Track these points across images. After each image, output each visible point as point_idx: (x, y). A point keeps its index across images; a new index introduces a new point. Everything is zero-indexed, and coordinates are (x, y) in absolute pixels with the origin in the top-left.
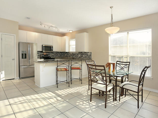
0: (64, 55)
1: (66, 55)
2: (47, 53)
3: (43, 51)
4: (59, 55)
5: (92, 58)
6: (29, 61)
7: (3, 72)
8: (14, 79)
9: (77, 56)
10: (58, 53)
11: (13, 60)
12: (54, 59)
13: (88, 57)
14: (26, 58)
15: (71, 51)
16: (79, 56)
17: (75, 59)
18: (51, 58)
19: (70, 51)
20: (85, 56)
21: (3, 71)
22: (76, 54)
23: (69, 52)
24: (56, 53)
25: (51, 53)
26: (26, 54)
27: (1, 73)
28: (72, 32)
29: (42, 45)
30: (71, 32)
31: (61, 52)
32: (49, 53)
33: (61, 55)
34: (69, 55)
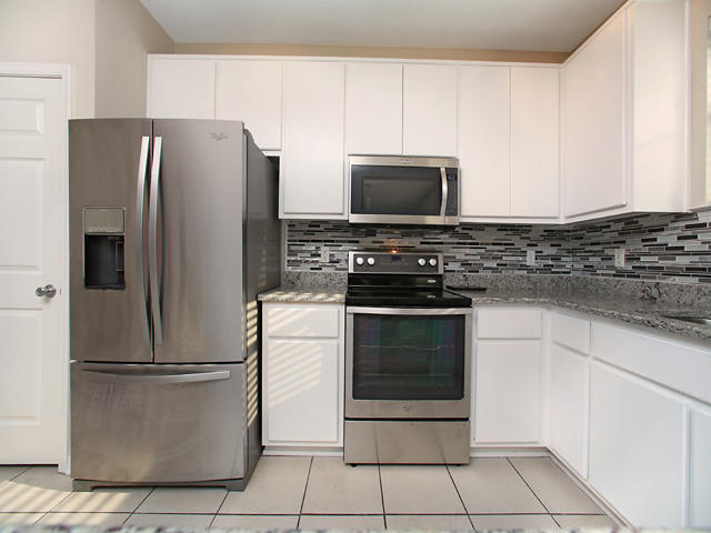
0: (595, 260)
1: (620, 254)
2: (413, 241)
4: (530, 260)
10: (520, 244)
31: (552, 234)
32: (429, 237)
33: (556, 258)
34: (682, 261)
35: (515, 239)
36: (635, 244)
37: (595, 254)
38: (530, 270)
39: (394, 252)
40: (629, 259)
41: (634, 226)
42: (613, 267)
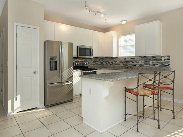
0: (107, 63)
1: (111, 62)
2: (83, 60)
3: (79, 57)
4: (99, 63)
5: (170, 66)
6: (61, 74)
7: (19, 97)
8: (35, 108)
9: (136, 63)
10: (98, 60)
11: (35, 73)
12: (96, 70)
13: (160, 65)
14: (56, 69)
15: (121, 56)
16: (140, 62)
17: (131, 68)
18: (89, 67)
19: (119, 56)
20: (153, 63)
21: (18, 95)
22: (132, 60)
23: (117, 58)
24: (95, 59)
25: (87, 59)
26: (56, 62)
27: (15, 99)
28: (126, 23)
29: (78, 47)
30: (124, 22)
31: (102, 58)
32: (86, 59)
33: (102, 62)
34: (117, 63)
35: (97, 59)
36: (112, 60)
37: (107, 62)
38: (99, 65)
39: (79, 62)
40: (112, 63)
41: (112, 58)
42: (110, 64)
